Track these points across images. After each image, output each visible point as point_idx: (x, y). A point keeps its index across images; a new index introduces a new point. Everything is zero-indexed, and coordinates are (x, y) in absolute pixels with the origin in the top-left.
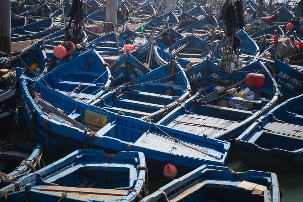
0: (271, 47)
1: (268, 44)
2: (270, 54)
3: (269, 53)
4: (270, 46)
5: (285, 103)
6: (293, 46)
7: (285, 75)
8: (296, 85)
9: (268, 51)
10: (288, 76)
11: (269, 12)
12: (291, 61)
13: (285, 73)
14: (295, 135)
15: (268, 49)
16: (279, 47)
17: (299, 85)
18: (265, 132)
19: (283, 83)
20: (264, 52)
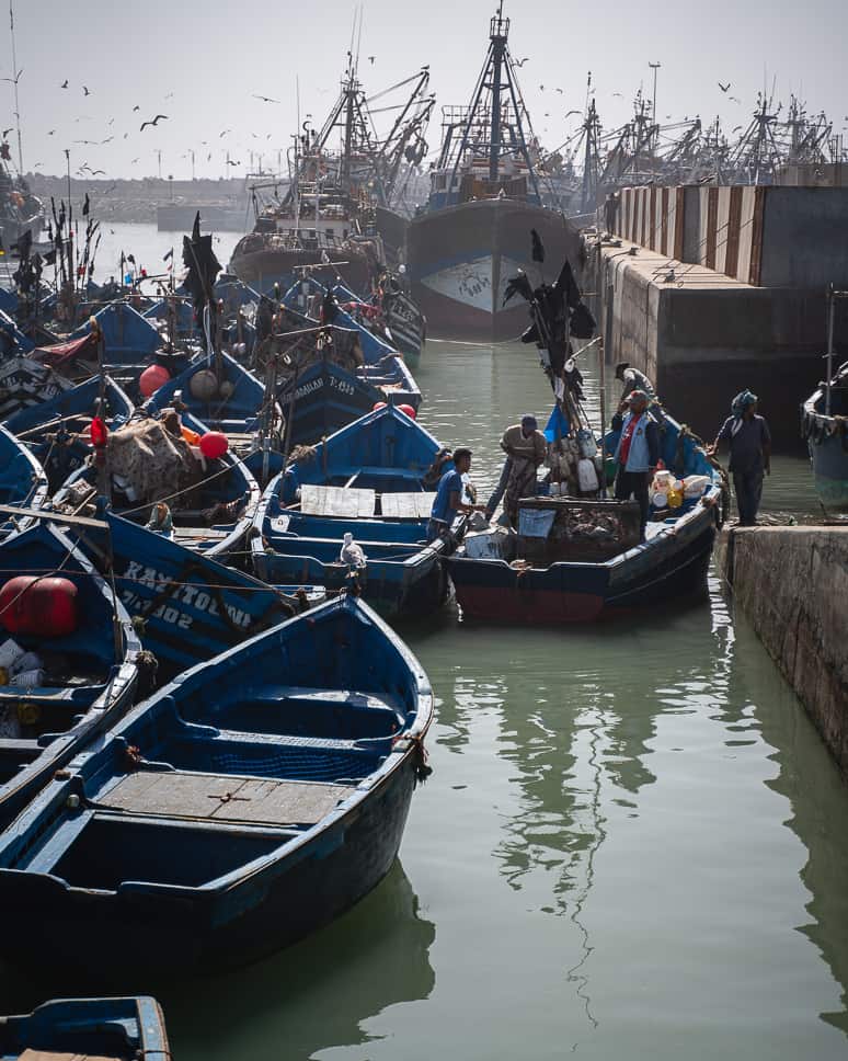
0: (90, 460)
1: (80, 451)
2: (91, 491)
3: (89, 487)
4: (87, 459)
5: (172, 686)
6: (176, 452)
7: (150, 573)
8: (197, 610)
9: (81, 481)
10: (161, 576)
11: (67, 325)
12: (179, 514)
13: (152, 566)
14: (214, 816)
15: (79, 471)
16: (125, 460)
17: (212, 610)
18: (97, 817)
19: (145, 608)
20: (66, 483)
